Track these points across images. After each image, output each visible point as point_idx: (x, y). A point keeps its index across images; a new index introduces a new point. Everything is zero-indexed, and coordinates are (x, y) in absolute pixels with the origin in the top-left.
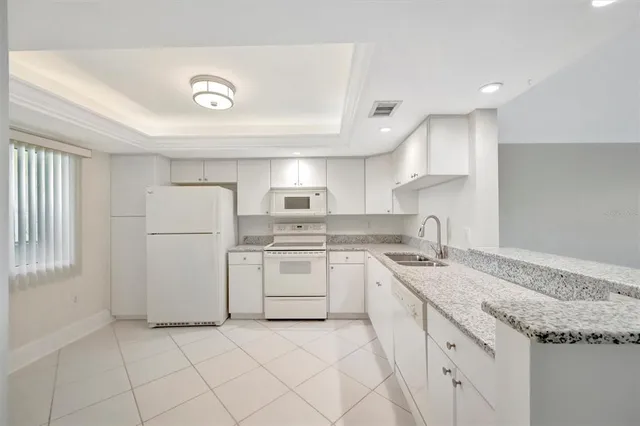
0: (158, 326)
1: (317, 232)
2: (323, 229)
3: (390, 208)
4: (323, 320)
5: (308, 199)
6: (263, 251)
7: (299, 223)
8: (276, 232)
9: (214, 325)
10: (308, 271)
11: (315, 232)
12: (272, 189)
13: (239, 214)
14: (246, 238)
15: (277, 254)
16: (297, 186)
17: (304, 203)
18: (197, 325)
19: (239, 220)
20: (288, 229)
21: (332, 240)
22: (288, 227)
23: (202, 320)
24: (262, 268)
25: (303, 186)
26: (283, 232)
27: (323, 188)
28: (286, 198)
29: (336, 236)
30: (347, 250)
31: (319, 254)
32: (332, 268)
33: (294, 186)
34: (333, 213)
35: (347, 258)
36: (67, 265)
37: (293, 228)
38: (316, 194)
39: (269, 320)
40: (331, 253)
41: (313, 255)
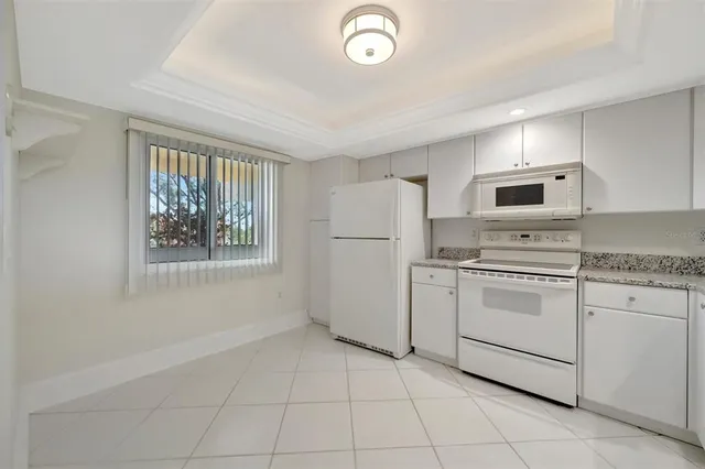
0: (340, 339)
1: (566, 245)
2: (574, 240)
4: (569, 407)
5: (540, 187)
6: (456, 268)
7: (525, 230)
8: (484, 242)
9: (390, 355)
10: (536, 311)
12: (475, 177)
13: (430, 216)
14: (442, 250)
15: (478, 275)
16: (519, 167)
17: (533, 194)
18: (374, 350)
19: (431, 225)
20: (505, 240)
21: (595, 263)
22: (505, 235)
23: (379, 346)
24: (455, 292)
25: (530, 166)
26: (494, 244)
27: (574, 165)
28: (497, 189)
29: (605, 256)
30: (632, 283)
31: (560, 283)
32: (591, 313)
33: (514, 168)
34: (596, 210)
35: (632, 299)
36: (271, 262)
37: (514, 238)
38: (558, 178)
39: (464, 372)
40: (587, 284)
41: (547, 282)
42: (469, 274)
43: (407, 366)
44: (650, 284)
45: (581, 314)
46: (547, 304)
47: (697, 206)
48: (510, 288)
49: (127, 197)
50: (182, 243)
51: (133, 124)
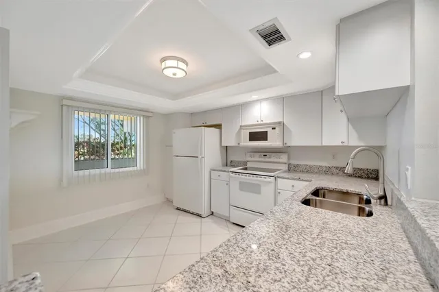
0: (178, 209)
1: (281, 160)
2: (284, 158)
3: (345, 139)
5: (266, 133)
7: (265, 152)
8: (249, 159)
10: (259, 192)
11: (276, 160)
12: (241, 126)
13: (223, 145)
15: (237, 175)
16: (260, 122)
18: (193, 214)
19: (226, 149)
23: (196, 212)
25: (264, 122)
26: (253, 159)
27: (280, 123)
28: (250, 133)
29: (298, 165)
30: (293, 179)
31: (268, 179)
32: (279, 193)
33: (257, 123)
34: (288, 145)
35: (293, 186)
36: (142, 168)
37: (260, 157)
38: (273, 129)
39: (234, 223)
40: (279, 180)
41: (263, 179)
42: (233, 175)
43: (209, 221)
44: (299, 179)
45: (277, 193)
46: (263, 189)
47: (324, 144)
48: (248, 181)
49: (62, 137)
50: (97, 158)
51: (65, 102)
